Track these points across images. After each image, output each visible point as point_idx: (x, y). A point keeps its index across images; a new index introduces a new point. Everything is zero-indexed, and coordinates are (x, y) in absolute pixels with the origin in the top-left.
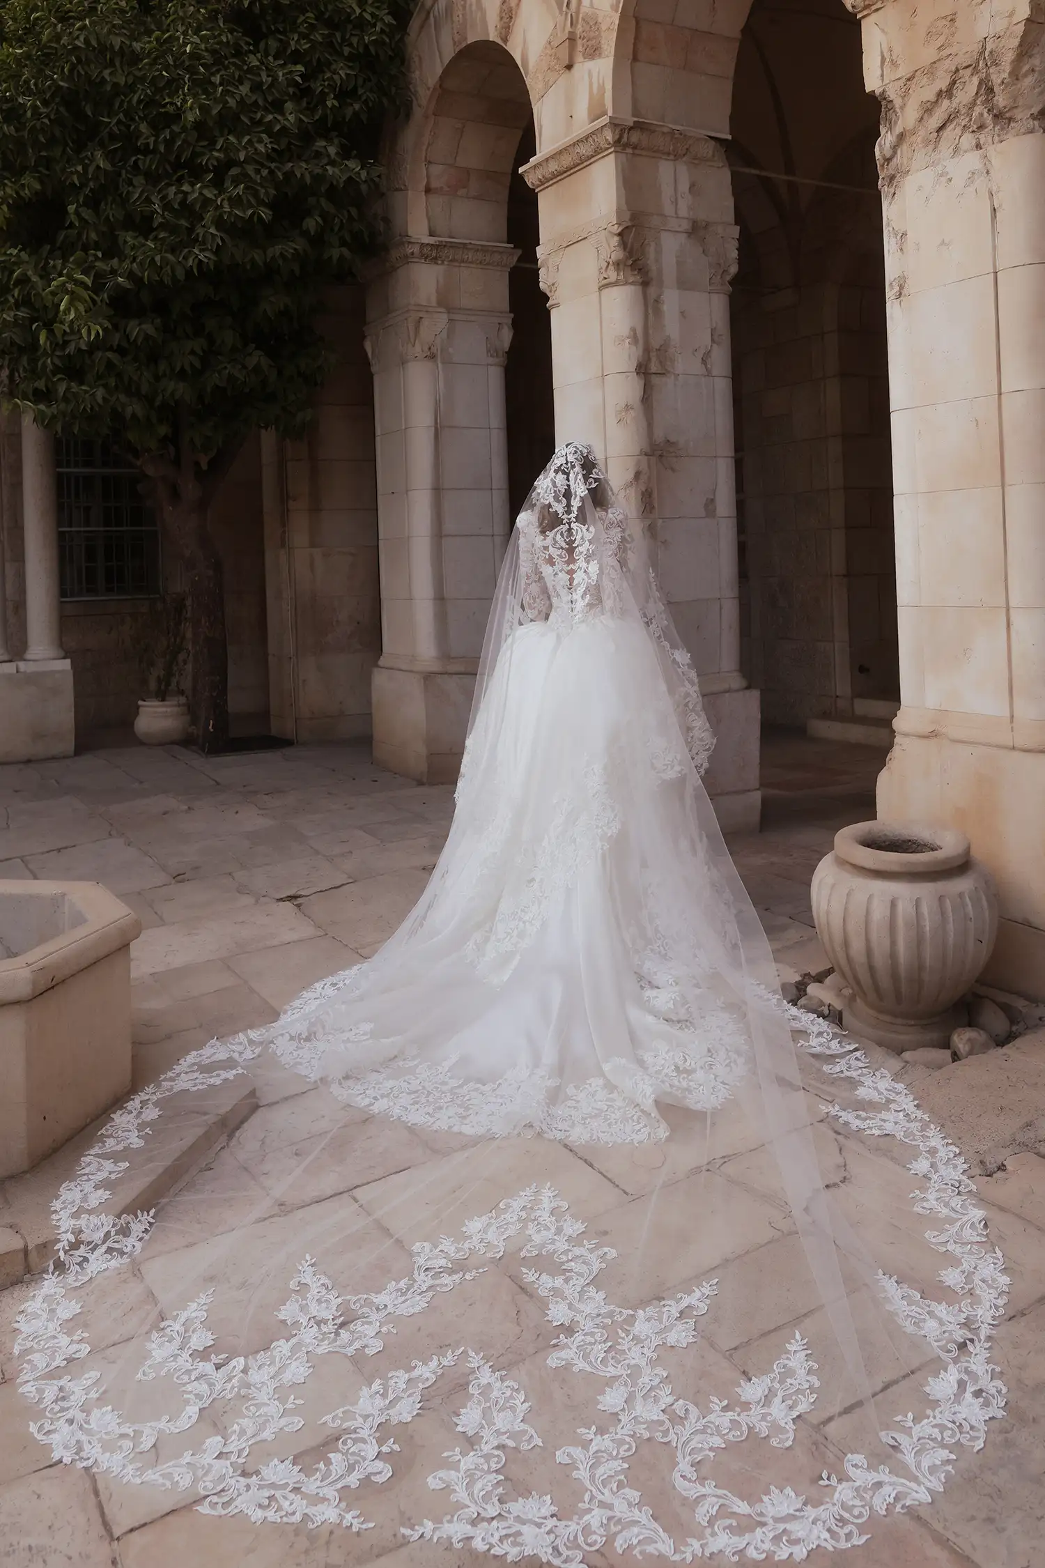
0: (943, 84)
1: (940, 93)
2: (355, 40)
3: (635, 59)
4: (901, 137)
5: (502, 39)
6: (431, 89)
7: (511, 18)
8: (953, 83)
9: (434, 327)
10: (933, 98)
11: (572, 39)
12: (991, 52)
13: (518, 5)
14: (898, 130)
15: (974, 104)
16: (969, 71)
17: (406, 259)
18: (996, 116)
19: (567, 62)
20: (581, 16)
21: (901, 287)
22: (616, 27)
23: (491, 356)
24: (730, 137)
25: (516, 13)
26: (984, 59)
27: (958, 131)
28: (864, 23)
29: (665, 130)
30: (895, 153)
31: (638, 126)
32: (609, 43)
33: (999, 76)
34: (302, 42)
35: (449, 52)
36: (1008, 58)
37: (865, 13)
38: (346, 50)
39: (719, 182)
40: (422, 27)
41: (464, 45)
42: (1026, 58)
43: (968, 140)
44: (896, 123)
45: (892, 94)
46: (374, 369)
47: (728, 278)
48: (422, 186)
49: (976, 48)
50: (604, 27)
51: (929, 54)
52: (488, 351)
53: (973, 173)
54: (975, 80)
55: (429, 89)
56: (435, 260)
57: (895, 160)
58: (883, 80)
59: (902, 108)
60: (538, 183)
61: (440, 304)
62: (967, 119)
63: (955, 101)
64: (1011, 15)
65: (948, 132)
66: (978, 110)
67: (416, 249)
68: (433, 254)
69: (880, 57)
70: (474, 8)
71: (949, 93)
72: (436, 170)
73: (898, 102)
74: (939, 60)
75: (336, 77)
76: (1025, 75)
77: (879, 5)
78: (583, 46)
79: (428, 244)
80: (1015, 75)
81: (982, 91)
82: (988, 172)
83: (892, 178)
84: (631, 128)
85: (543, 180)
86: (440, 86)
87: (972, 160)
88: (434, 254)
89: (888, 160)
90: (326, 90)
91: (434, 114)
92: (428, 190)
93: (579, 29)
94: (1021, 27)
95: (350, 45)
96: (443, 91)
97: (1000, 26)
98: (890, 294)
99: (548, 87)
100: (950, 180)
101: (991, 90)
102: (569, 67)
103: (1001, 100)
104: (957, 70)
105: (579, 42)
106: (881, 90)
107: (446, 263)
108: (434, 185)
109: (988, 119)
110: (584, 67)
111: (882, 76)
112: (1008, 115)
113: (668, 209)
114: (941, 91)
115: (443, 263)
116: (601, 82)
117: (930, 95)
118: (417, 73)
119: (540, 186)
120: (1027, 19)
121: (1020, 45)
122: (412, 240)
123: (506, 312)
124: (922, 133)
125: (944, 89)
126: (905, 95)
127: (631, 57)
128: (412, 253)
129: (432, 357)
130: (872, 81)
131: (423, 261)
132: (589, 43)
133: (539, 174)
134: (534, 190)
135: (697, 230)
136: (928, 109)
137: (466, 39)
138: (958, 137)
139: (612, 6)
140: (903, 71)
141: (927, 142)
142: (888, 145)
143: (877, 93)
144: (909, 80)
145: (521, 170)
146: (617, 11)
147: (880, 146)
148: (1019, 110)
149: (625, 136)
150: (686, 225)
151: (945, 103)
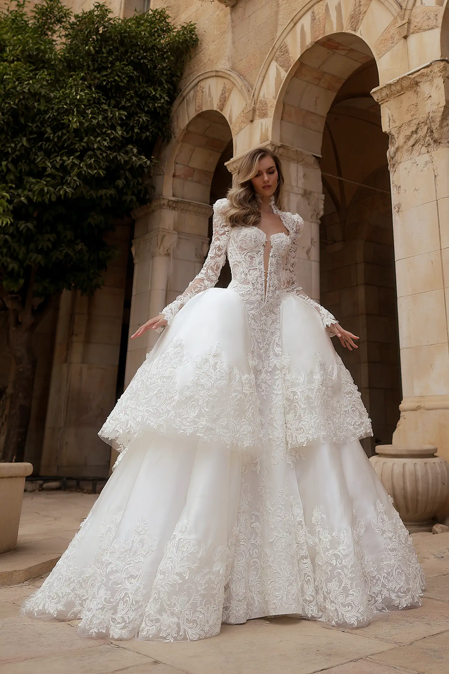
0: (414, 129)
1: (412, 132)
2: (151, 105)
3: (282, 119)
4: (397, 149)
5: (220, 109)
6: (182, 130)
7: (225, 101)
8: (418, 128)
9: (170, 241)
10: (410, 134)
11: (254, 110)
12: (431, 117)
13: (229, 96)
14: (396, 146)
15: (426, 136)
16: (424, 124)
17: (161, 207)
18: (434, 141)
19: (251, 119)
20: (259, 101)
21: (399, 208)
22: (275, 106)
23: (198, 258)
24: (321, 157)
25: (227, 99)
26: (429, 120)
27: (420, 146)
28: (381, 106)
29: (294, 149)
30: (395, 155)
31: (282, 146)
32: (271, 112)
33: (435, 126)
34: (127, 102)
35: (193, 114)
36: (439, 119)
37: (382, 102)
38: (146, 109)
39: (316, 174)
40: (180, 104)
41: (201, 111)
42: (445, 120)
43: (424, 150)
44: (395, 143)
45: (393, 132)
46: (135, 261)
47: (319, 217)
48: (172, 174)
49: (426, 116)
50: (269, 105)
51: (408, 118)
52: (196, 255)
53: (427, 162)
54: (426, 127)
55: (181, 130)
56: (174, 208)
57: (395, 158)
58: (390, 127)
59: (397, 138)
60: (234, 170)
61: (174, 229)
62: (424, 142)
63: (418, 136)
64: (439, 104)
65: (416, 146)
66: (427, 138)
67: (166, 202)
68: (173, 205)
69: (388, 119)
70: (207, 96)
71: (416, 132)
72: (179, 167)
73: (396, 136)
74: (412, 120)
75: (141, 120)
76: (445, 126)
77: (387, 100)
78: (259, 112)
79: (172, 200)
80: (441, 127)
81: (429, 131)
82: (432, 162)
83: (394, 165)
84: (279, 147)
85: (236, 168)
86: (186, 129)
87: (426, 157)
88: (174, 205)
89: (392, 158)
90: (135, 125)
91: (182, 141)
92: (174, 176)
93: (257, 106)
94: (442, 109)
95: (148, 107)
96: (187, 131)
97: (434, 108)
98: (394, 211)
99: (241, 129)
100: (418, 165)
101: (432, 132)
102: (252, 121)
103: (436, 135)
104: (419, 124)
105: (257, 111)
106: (389, 131)
107: (179, 210)
108: (177, 173)
109: (431, 142)
110: (258, 122)
111: (389, 126)
112: (439, 141)
113: (294, 183)
114: (413, 131)
115: (178, 210)
116: (267, 127)
117: (408, 133)
118: (175, 123)
119: (234, 171)
120: (444, 106)
121: (442, 115)
122: (165, 198)
123: (205, 237)
124: (406, 147)
125: (414, 130)
126: (399, 133)
127: (281, 118)
128: (164, 204)
129: (168, 255)
130: (385, 128)
131: (168, 208)
132: (262, 112)
133: (235, 166)
134: (231, 173)
135: (306, 194)
136: (408, 138)
137: (202, 109)
138: (420, 149)
139: (273, 98)
140: (398, 124)
141: (408, 151)
142: (392, 152)
143: (387, 132)
144: (400, 127)
145: (226, 164)
146: (275, 99)
147: (389, 152)
148: (443, 139)
149: (277, 150)
150: (301, 191)
151: (415, 136)
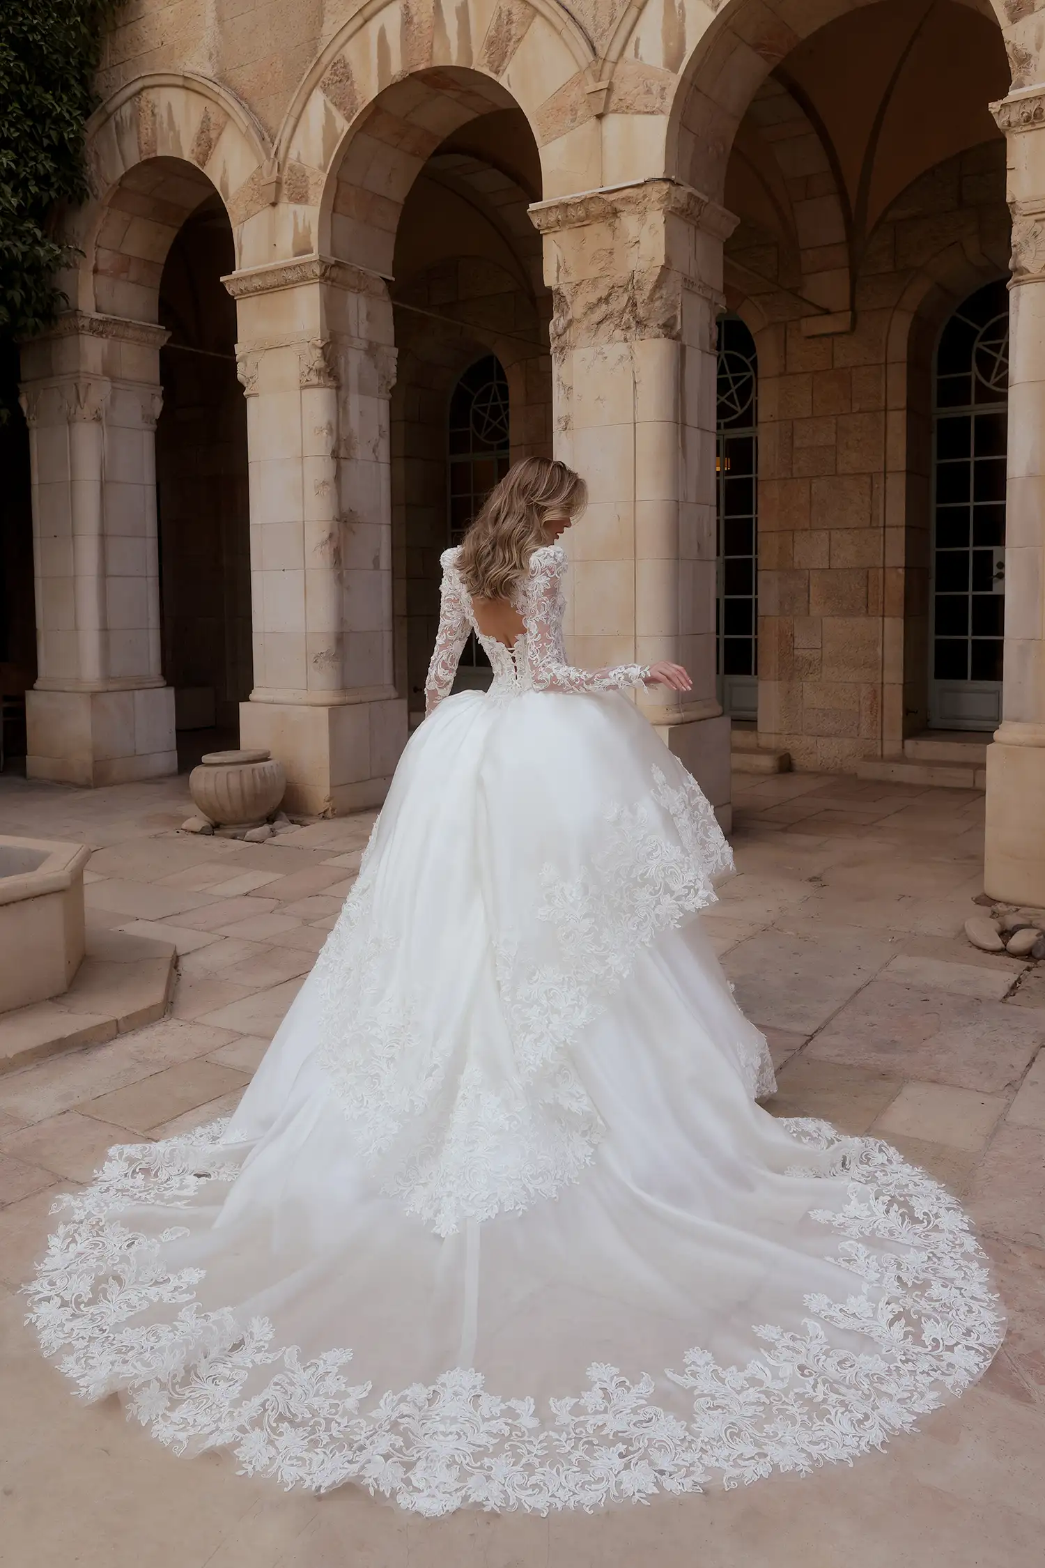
0: (604, 294)
1: (600, 299)
2: (53, 134)
3: (334, 210)
4: (570, 322)
5: (198, 162)
6: (110, 186)
7: (210, 147)
8: (610, 294)
9: (99, 394)
10: (595, 301)
11: (278, 183)
12: (637, 281)
13: (218, 138)
14: (569, 317)
15: (624, 311)
16: (622, 290)
17: (77, 331)
18: (637, 322)
19: (273, 200)
20: (287, 166)
21: (567, 423)
22: (324, 184)
23: (146, 422)
24: (393, 279)
25: (215, 146)
26: (632, 283)
27: (612, 326)
28: (544, 237)
29: (354, 269)
30: (565, 332)
31: (338, 265)
32: (316, 195)
33: (641, 297)
34: (12, 130)
35: (134, 159)
36: (649, 287)
37: (546, 231)
38: (46, 142)
39: (385, 311)
40: (101, 125)
41: (153, 155)
42: (658, 290)
43: (618, 334)
44: (567, 312)
45: (565, 290)
46: (32, 423)
47: (390, 387)
48: (91, 268)
49: (627, 275)
50: (311, 181)
51: (593, 272)
52: (143, 417)
53: (622, 357)
54: (626, 297)
55: (108, 184)
56: (100, 334)
57: (564, 336)
58: (558, 281)
59: (571, 303)
60: (239, 292)
61: (106, 372)
62: (619, 321)
63: (611, 307)
64: (653, 259)
65: (603, 326)
66: (626, 316)
67: (86, 323)
68: (99, 329)
69: (556, 265)
70: (165, 125)
71: (606, 300)
72: (104, 254)
73: (569, 299)
74: (600, 277)
75: (39, 166)
76: (657, 299)
77: (557, 228)
78: (289, 190)
79: (97, 320)
80: (651, 299)
81: (629, 304)
82: (632, 358)
83: (563, 348)
84: (333, 266)
85: (244, 291)
86: (120, 184)
87: (621, 348)
88: (101, 329)
89: (559, 336)
90: (27, 175)
91: (109, 206)
92: (96, 271)
93: (286, 175)
94: (658, 270)
95: (49, 137)
96: (121, 188)
97: (643, 265)
98: (556, 427)
99: (249, 215)
100: (606, 358)
101: (635, 305)
102: (274, 204)
103: (641, 312)
104: (613, 287)
105: (285, 186)
106: (556, 287)
107: (110, 337)
108: (101, 267)
109: (633, 324)
110: (287, 209)
111: (558, 277)
112: (645, 323)
113: (354, 333)
114: (601, 298)
115: (107, 337)
116: (307, 224)
117: (593, 298)
118: (93, 166)
119: (238, 295)
120: (662, 266)
121: (657, 281)
122: (84, 315)
123: (155, 385)
124: (585, 324)
125: (603, 297)
126: (575, 294)
127: (332, 209)
128: (83, 326)
129: (98, 419)
130: (550, 280)
131: (91, 334)
132: (297, 190)
133: (242, 285)
134: (233, 297)
135: (372, 350)
136: (592, 308)
137: (155, 151)
138: (611, 331)
139: (320, 167)
140: (574, 278)
141: (588, 329)
142: (561, 326)
143: (553, 289)
144: (577, 285)
145: (222, 279)
146: (325, 171)
147: (555, 325)
148: (651, 320)
149: (328, 271)
150: (364, 345)
151: (604, 307)
